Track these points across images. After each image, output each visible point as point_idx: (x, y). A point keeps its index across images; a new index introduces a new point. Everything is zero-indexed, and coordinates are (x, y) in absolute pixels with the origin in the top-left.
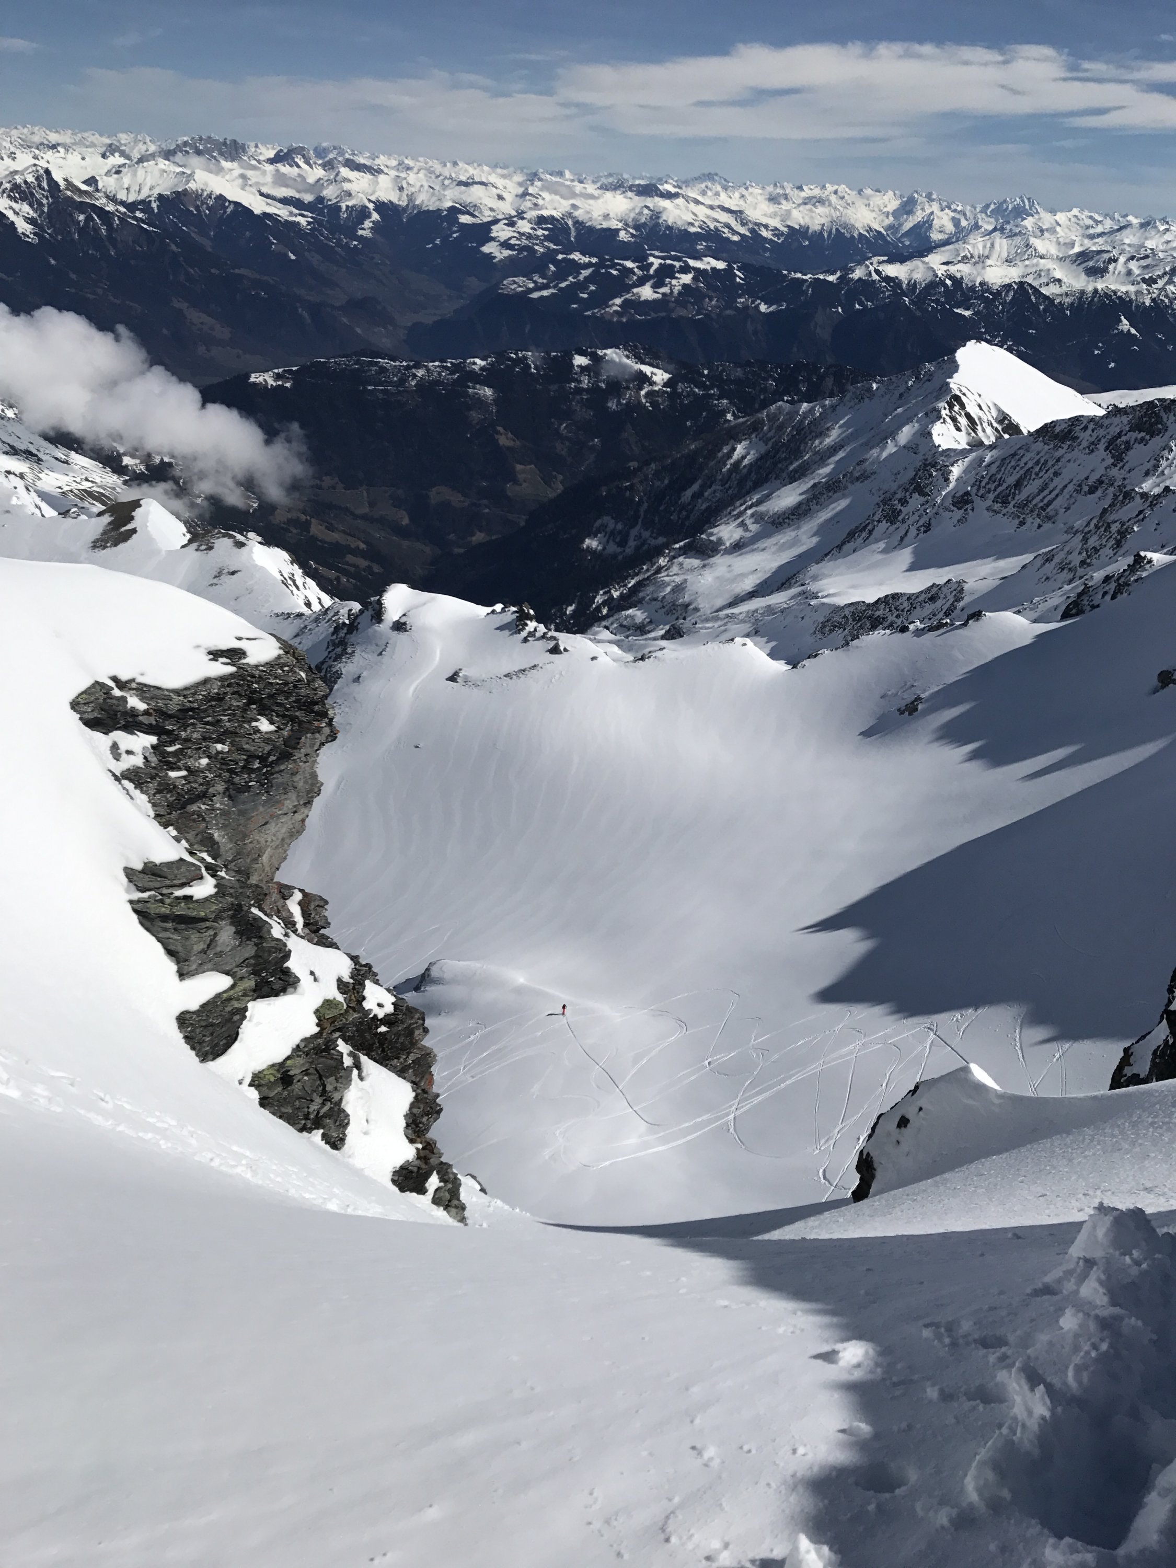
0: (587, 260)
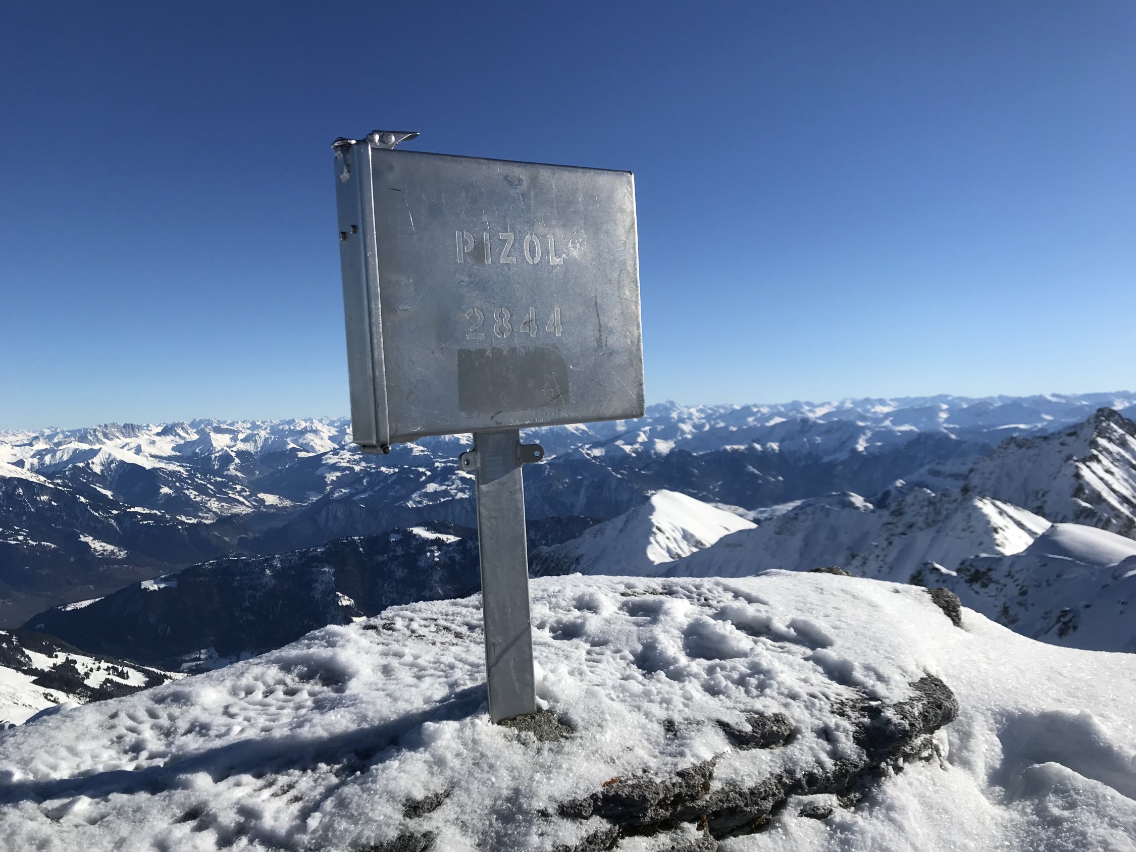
0: (392, 471)
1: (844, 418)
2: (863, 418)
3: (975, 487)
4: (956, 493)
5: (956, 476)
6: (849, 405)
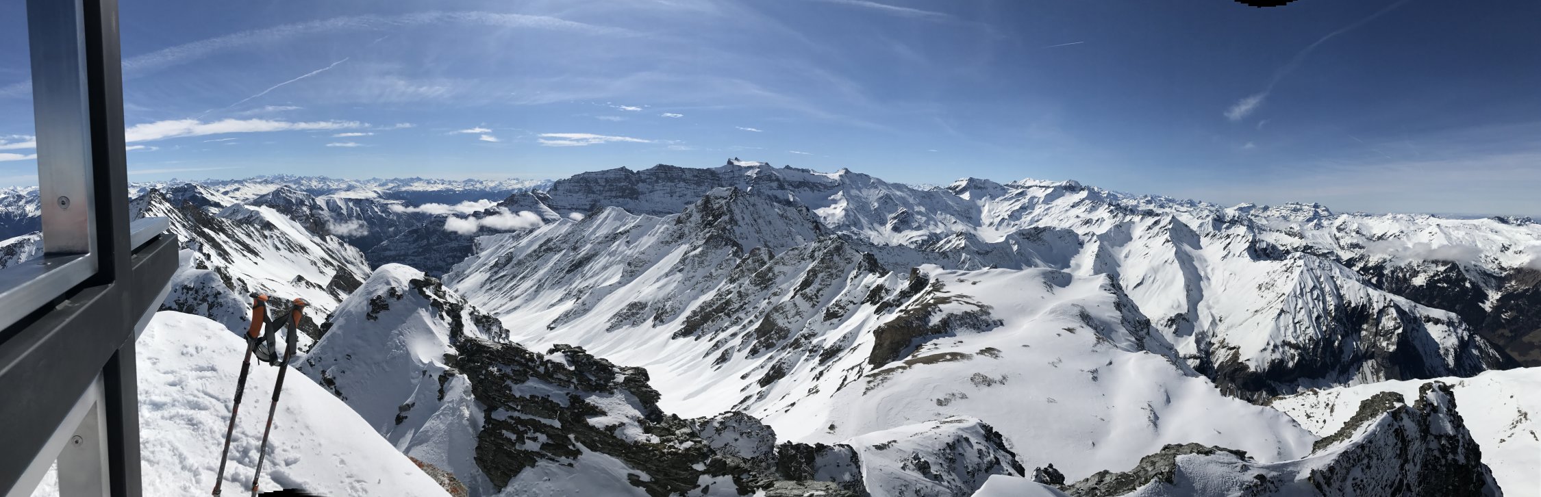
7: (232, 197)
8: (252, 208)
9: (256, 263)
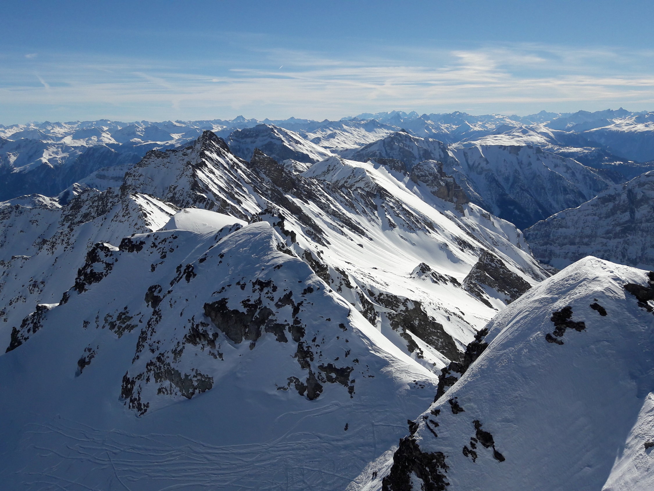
1: (30, 138)
2: (46, 137)
3: (130, 185)
4: (117, 191)
5: (116, 179)
6: (32, 127)
7: (326, 148)
8: (354, 164)
9: (361, 246)
